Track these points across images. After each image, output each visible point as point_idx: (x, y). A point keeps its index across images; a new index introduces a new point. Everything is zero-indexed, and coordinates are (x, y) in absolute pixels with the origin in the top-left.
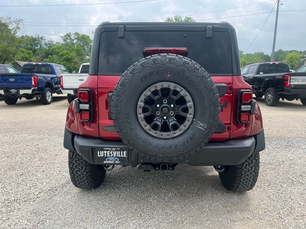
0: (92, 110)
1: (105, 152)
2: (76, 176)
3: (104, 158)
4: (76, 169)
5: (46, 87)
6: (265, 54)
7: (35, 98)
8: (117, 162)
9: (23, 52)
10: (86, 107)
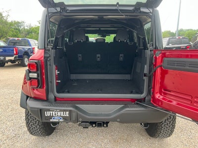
0: (39, 78)
1: (51, 112)
2: (31, 129)
3: (50, 117)
4: (31, 123)
5: (24, 55)
6: (171, 32)
7: (17, 63)
8: (61, 120)
9: (12, 31)
10: (35, 75)
